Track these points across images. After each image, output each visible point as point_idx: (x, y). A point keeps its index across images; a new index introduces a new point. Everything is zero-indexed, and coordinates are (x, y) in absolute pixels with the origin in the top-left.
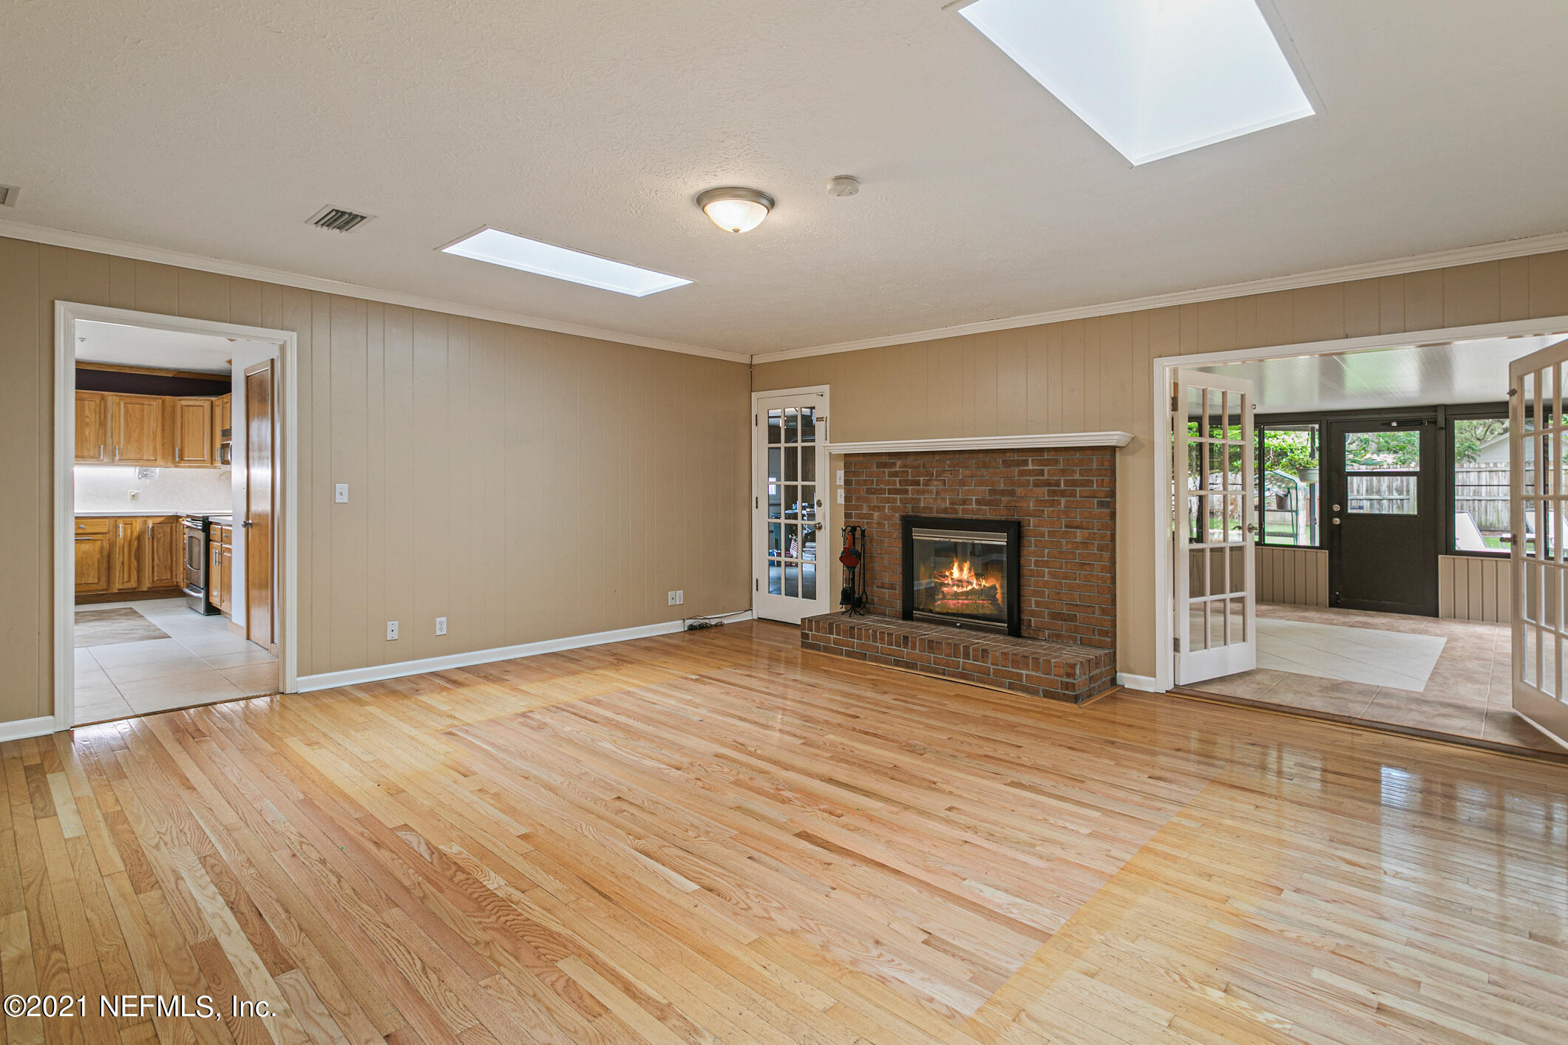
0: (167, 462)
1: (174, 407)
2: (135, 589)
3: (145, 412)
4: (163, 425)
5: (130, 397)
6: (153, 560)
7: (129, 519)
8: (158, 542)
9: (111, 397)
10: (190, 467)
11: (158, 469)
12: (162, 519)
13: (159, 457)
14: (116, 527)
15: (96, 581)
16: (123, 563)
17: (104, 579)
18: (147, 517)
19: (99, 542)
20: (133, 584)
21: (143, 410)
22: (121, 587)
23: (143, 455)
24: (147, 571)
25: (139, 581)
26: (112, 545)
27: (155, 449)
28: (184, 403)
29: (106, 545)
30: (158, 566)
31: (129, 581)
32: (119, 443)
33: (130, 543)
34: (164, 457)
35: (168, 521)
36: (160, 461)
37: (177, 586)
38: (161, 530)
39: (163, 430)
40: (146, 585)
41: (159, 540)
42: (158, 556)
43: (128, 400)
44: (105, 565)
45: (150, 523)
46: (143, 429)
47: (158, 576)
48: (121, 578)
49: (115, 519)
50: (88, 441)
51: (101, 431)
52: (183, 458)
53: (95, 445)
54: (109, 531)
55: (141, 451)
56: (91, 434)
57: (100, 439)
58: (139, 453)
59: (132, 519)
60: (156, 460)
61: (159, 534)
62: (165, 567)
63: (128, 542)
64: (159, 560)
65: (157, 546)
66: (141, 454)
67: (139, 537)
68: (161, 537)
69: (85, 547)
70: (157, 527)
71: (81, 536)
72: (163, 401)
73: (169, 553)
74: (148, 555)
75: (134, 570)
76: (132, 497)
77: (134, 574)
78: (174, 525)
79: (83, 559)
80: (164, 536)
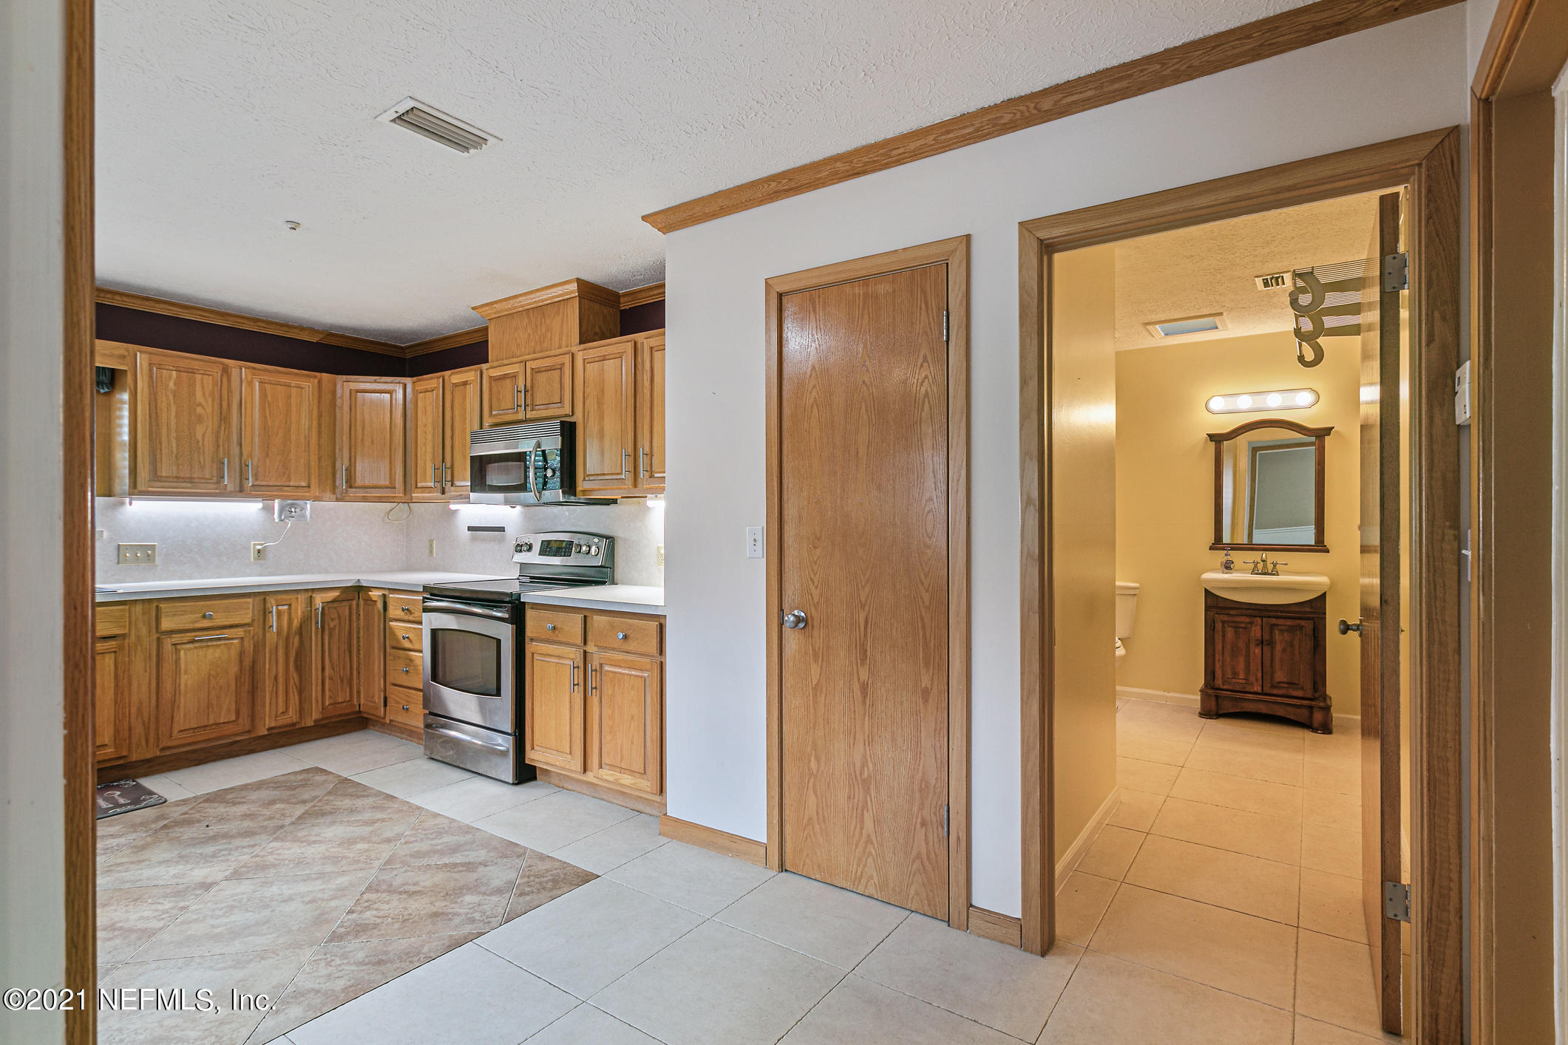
0: (324, 491)
1: (336, 393)
2: (295, 723)
3: (293, 401)
4: (319, 424)
5: (266, 370)
6: (323, 669)
7: (284, 597)
8: (330, 636)
9: (241, 371)
10: (365, 499)
11: (309, 505)
12: (336, 594)
13: (314, 481)
14: (265, 613)
15: (233, 718)
16: (276, 678)
17: (245, 711)
18: (313, 590)
19: (237, 642)
20: (292, 716)
21: (289, 397)
22: (273, 725)
23: (289, 478)
24: (315, 691)
25: (301, 711)
26: (259, 646)
27: (307, 467)
28: (354, 386)
29: (249, 646)
30: (331, 679)
31: (286, 710)
32: (251, 455)
33: (287, 642)
34: (317, 482)
35: (346, 596)
36: (315, 491)
37: (359, 712)
38: (335, 615)
39: (320, 434)
40: (313, 713)
41: (331, 630)
42: (331, 661)
43: (266, 378)
44: (246, 687)
45: (319, 600)
46: (289, 431)
47: (330, 697)
48: (274, 707)
49: (262, 597)
50: (201, 450)
51: (222, 432)
52: (353, 484)
53: (213, 458)
54: (253, 620)
55: (287, 469)
56: (206, 439)
57: (221, 448)
58: (284, 474)
59: (289, 597)
60: (309, 487)
61: (333, 620)
62: (342, 680)
63: (284, 638)
64: (333, 669)
65: (329, 643)
66: (286, 475)
67: (301, 627)
68: (335, 626)
69: (213, 654)
70: (329, 608)
71: (205, 633)
72: (319, 382)
73: (347, 653)
74: (316, 660)
75: (295, 690)
76: (256, 552)
77: (294, 699)
78: (354, 603)
79: (211, 678)
80: (340, 623)
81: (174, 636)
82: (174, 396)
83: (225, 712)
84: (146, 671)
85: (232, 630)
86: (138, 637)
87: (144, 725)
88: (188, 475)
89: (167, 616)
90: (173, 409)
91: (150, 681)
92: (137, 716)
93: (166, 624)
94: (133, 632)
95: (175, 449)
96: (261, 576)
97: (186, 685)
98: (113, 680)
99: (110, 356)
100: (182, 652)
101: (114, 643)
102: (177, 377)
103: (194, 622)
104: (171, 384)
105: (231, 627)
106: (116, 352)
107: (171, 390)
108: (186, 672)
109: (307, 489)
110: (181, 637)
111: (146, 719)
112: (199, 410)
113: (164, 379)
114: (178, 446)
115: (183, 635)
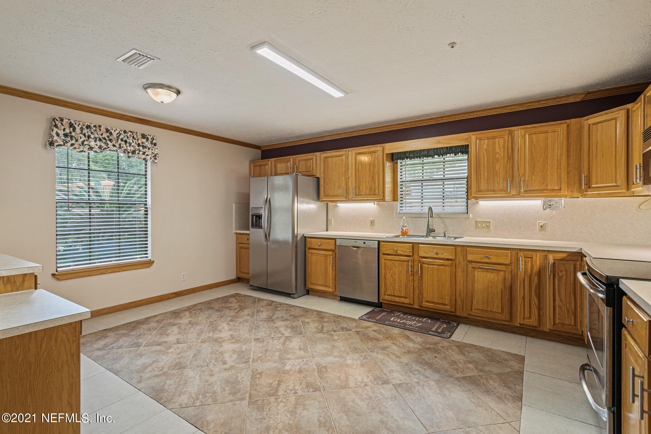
0: (572, 192)
1: (581, 129)
2: (536, 327)
3: (550, 141)
4: (568, 151)
5: (534, 127)
6: (554, 300)
7: (530, 253)
8: (559, 280)
9: (518, 131)
10: (599, 196)
11: (563, 200)
12: (564, 255)
13: (564, 186)
14: (518, 260)
15: (500, 311)
16: (524, 297)
17: (506, 310)
18: (548, 251)
19: (502, 273)
20: (534, 321)
21: (547, 140)
22: (522, 322)
23: (547, 185)
24: (549, 311)
25: (540, 321)
26: (514, 277)
27: (559, 178)
28: (591, 121)
29: (508, 276)
30: (560, 307)
31: (530, 317)
32: (524, 174)
33: (530, 277)
34: (569, 185)
35: (570, 258)
36: (565, 192)
37: (582, 335)
38: (563, 269)
39: (568, 157)
40: (548, 326)
42: (560, 296)
43: (533, 131)
44: (508, 297)
45: (551, 258)
46: (547, 158)
47: (559, 319)
48: (522, 313)
49: (516, 251)
50: (498, 176)
51: (508, 165)
52: (591, 186)
53: (504, 179)
54: (511, 263)
55: (546, 180)
56: (501, 169)
57: (508, 173)
58: (544, 183)
59: (532, 253)
60: (561, 189)
61: (561, 271)
62: (568, 311)
63: (528, 276)
64: (561, 301)
65: (558, 286)
66: (545, 184)
67: (539, 271)
68: (563, 276)
69: (491, 276)
70: (558, 263)
71: (486, 265)
72: (568, 126)
73: (572, 295)
74: (549, 293)
75: (535, 307)
76: (540, 227)
77: (535, 311)
78: (578, 263)
79: (489, 287)
80: (567, 274)
81: (473, 264)
82: (486, 151)
83: (496, 307)
84: (462, 277)
85: (500, 266)
86: (459, 261)
87: (462, 301)
88: (492, 188)
89: (470, 254)
90: (486, 157)
91: (464, 282)
92: (459, 296)
93: (470, 257)
94: (457, 259)
95: (486, 176)
96: (543, 240)
97: (478, 288)
98: (449, 278)
99: (462, 140)
100: (476, 272)
101: (450, 262)
102: (487, 142)
103: (481, 259)
104: (485, 147)
105: (499, 264)
106: (465, 138)
107: (485, 149)
108: (477, 282)
109: (559, 191)
110: (475, 265)
111: (462, 299)
112: (497, 156)
113: (482, 144)
114: (488, 174)
115: (476, 264)
